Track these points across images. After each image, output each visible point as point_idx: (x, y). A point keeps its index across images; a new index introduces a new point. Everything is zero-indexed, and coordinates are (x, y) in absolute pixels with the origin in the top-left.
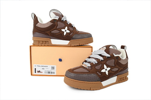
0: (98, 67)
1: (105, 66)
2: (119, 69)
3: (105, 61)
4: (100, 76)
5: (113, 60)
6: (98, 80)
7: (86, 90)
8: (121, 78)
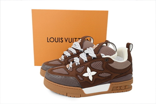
0: (79, 70)
1: (88, 69)
2: (112, 75)
3: (89, 63)
4: (81, 80)
5: (101, 63)
6: (78, 86)
7: (61, 95)
8: (117, 87)
